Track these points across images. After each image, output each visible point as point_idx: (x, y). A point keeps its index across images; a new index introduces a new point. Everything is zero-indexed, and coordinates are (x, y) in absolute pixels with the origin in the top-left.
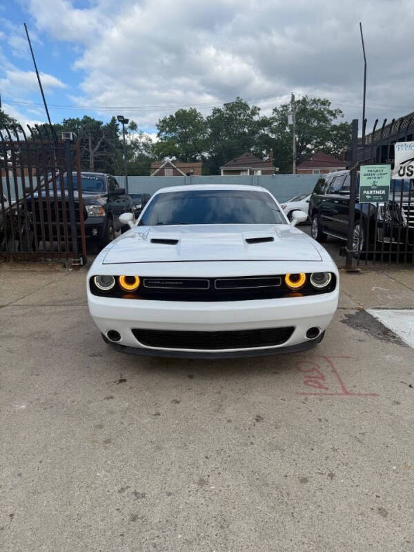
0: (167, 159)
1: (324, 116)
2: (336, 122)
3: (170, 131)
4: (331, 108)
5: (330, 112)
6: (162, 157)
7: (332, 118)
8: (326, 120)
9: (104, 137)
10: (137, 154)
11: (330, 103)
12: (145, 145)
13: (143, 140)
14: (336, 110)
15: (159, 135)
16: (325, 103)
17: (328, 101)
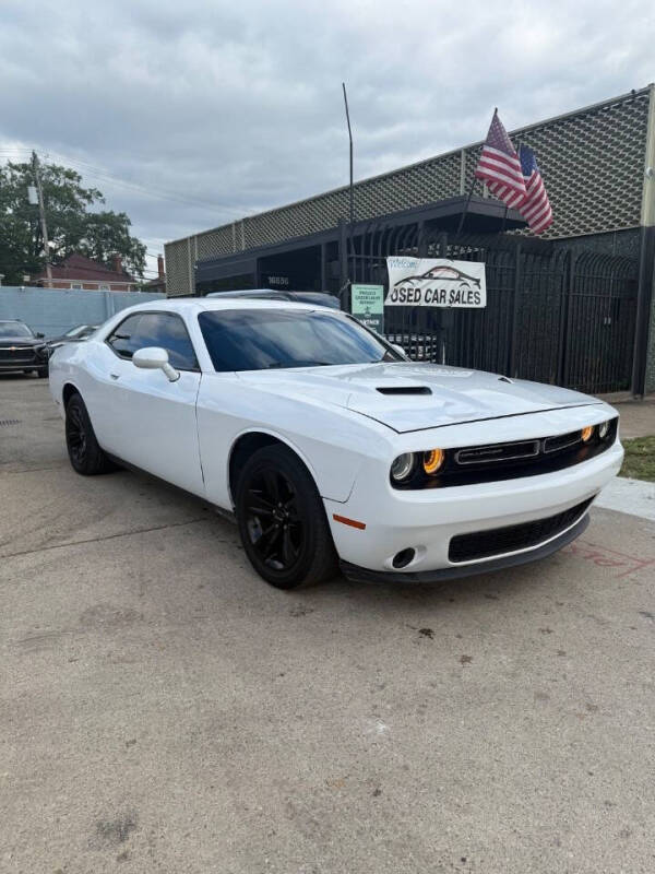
1: (71, 197)
2: (94, 208)
4: (84, 185)
5: (81, 192)
7: (85, 201)
8: (76, 204)
11: (80, 178)
14: (91, 190)
16: (70, 175)
17: (75, 173)
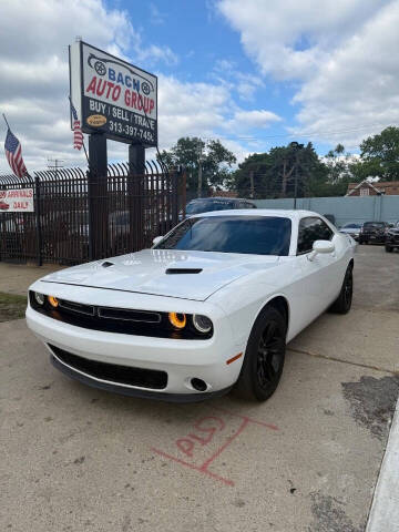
0: (370, 179)
3: (374, 151)
6: (364, 178)
9: (298, 162)
10: (341, 175)
12: (350, 166)
13: (350, 161)
15: (362, 155)
